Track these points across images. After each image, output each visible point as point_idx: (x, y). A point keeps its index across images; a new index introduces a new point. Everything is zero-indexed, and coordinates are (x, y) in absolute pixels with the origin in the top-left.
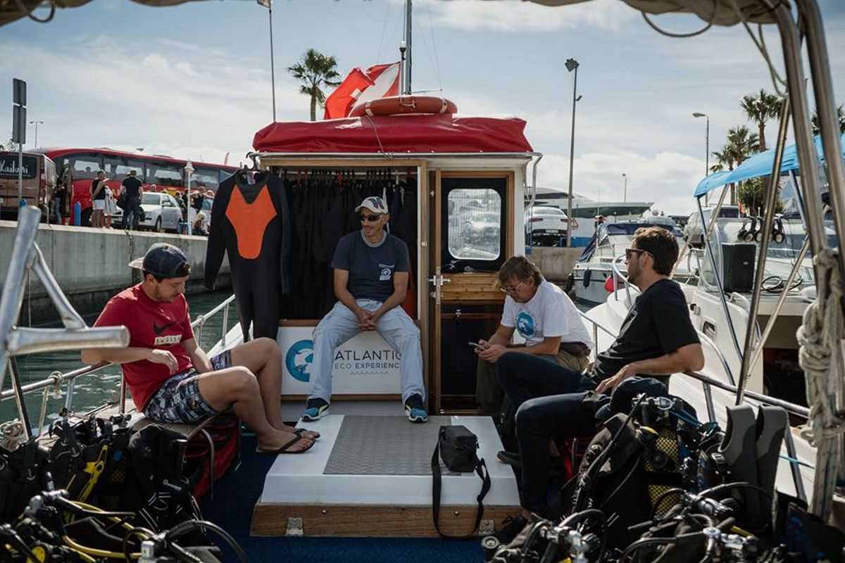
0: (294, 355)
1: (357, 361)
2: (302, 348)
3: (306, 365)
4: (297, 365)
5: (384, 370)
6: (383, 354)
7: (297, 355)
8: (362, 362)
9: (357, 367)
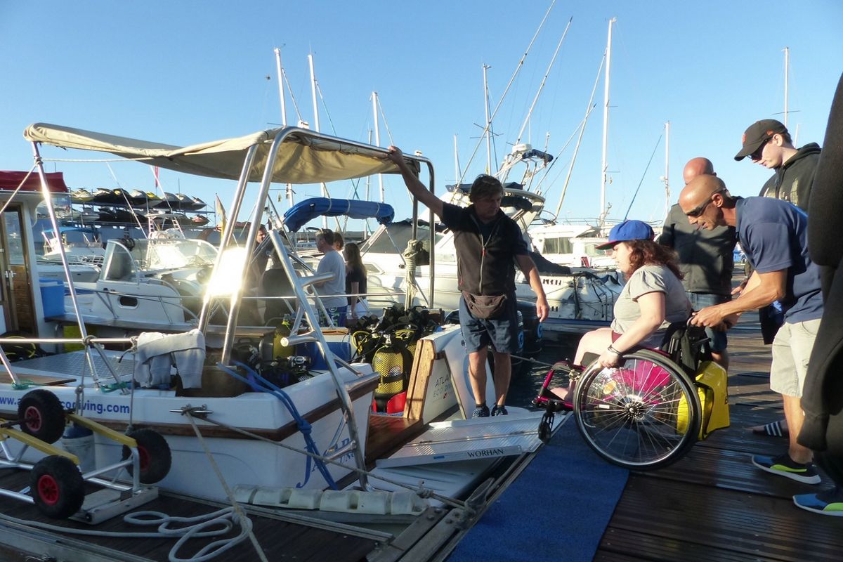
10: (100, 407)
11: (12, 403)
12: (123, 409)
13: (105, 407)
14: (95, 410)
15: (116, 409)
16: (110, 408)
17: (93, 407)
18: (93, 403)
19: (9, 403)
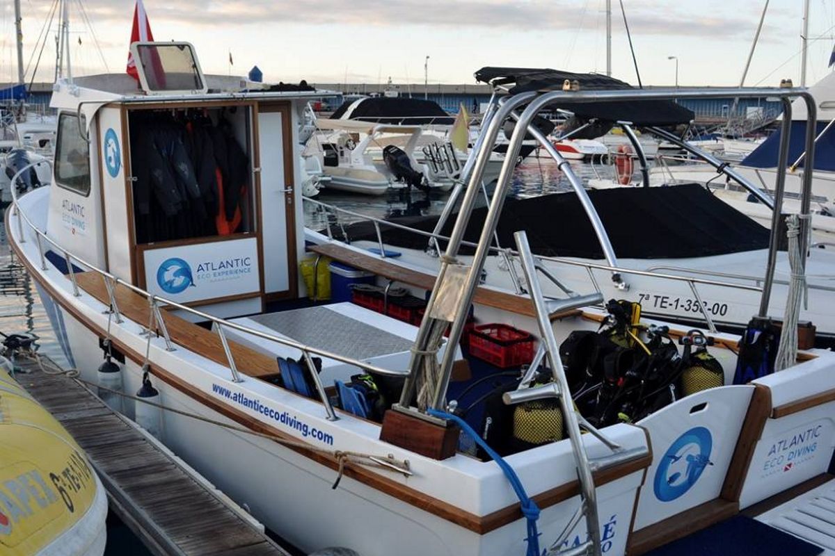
0: (163, 273)
1: (214, 271)
2: (169, 266)
3: (174, 280)
4: (166, 280)
5: (236, 275)
6: (235, 263)
7: (166, 273)
8: (218, 271)
9: (215, 275)
10: (305, 428)
11: (229, 397)
12: (327, 438)
13: (310, 430)
14: (300, 430)
15: (320, 436)
16: (315, 433)
17: (299, 426)
18: (299, 421)
19: (220, 393)
